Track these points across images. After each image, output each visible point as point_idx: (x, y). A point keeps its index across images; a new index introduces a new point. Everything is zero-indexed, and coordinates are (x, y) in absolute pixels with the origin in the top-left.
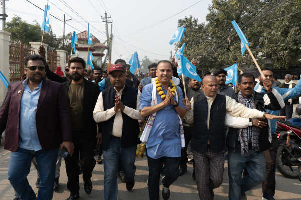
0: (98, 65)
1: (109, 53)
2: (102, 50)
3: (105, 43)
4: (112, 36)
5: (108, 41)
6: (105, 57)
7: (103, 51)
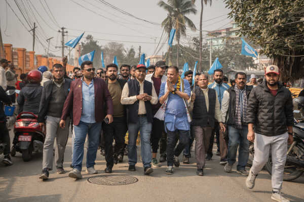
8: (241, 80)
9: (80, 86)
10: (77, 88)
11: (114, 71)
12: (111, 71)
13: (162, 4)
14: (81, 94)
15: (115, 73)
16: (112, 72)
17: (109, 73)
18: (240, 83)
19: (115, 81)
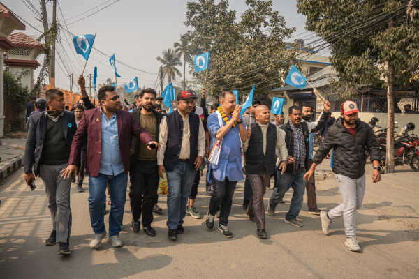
0: (23, 86)
1: (50, 60)
2: (33, 53)
3: (41, 38)
4: (55, 23)
5: (46, 34)
6: (39, 69)
7: (36, 56)
8: (298, 116)
9: (98, 120)
10: (93, 123)
11: (152, 99)
12: (147, 98)
13: (159, 59)
14: (99, 131)
15: (153, 102)
16: (149, 101)
17: (144, 101)
18: (296, 120)
19: (151, 112)
